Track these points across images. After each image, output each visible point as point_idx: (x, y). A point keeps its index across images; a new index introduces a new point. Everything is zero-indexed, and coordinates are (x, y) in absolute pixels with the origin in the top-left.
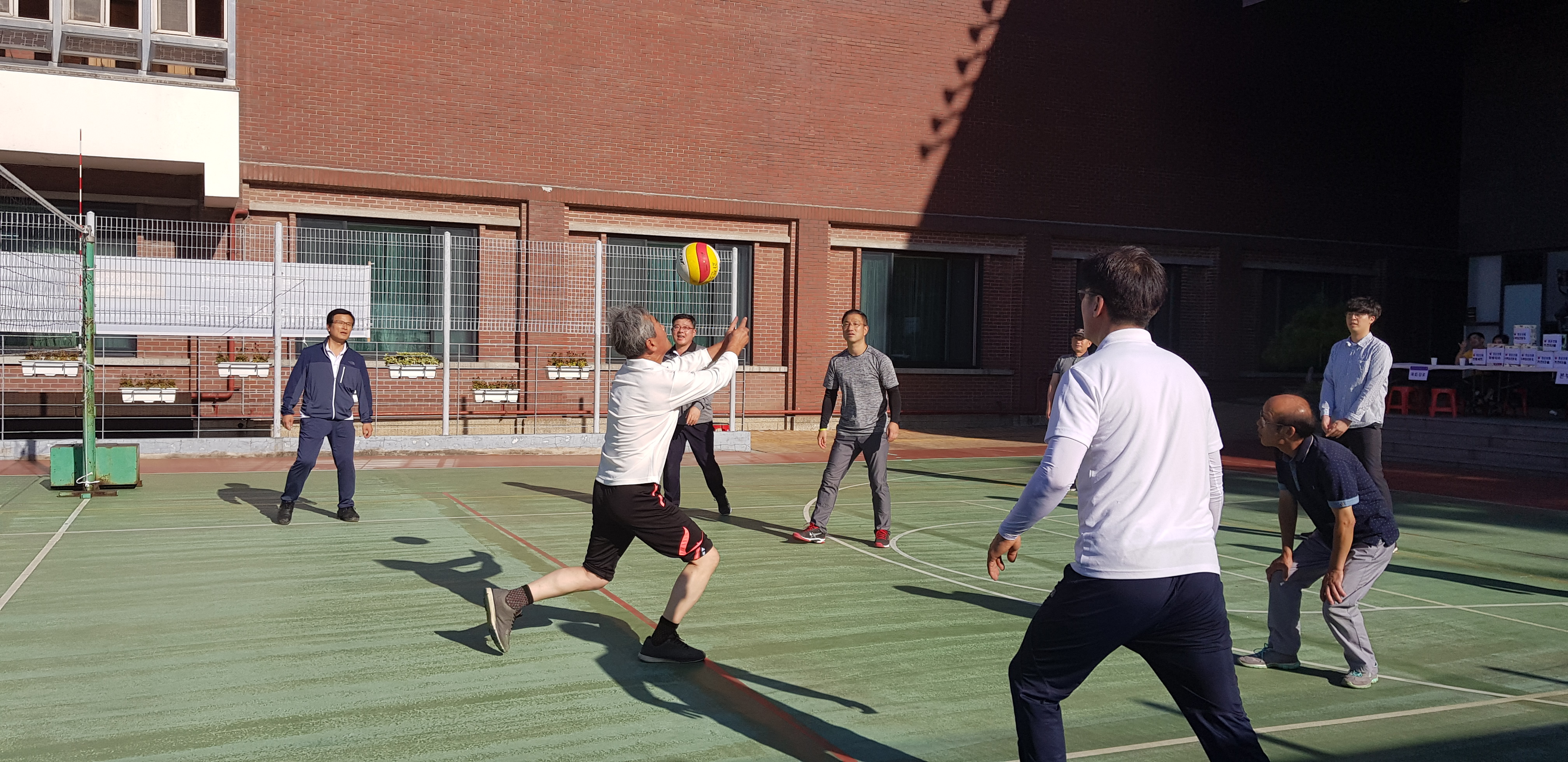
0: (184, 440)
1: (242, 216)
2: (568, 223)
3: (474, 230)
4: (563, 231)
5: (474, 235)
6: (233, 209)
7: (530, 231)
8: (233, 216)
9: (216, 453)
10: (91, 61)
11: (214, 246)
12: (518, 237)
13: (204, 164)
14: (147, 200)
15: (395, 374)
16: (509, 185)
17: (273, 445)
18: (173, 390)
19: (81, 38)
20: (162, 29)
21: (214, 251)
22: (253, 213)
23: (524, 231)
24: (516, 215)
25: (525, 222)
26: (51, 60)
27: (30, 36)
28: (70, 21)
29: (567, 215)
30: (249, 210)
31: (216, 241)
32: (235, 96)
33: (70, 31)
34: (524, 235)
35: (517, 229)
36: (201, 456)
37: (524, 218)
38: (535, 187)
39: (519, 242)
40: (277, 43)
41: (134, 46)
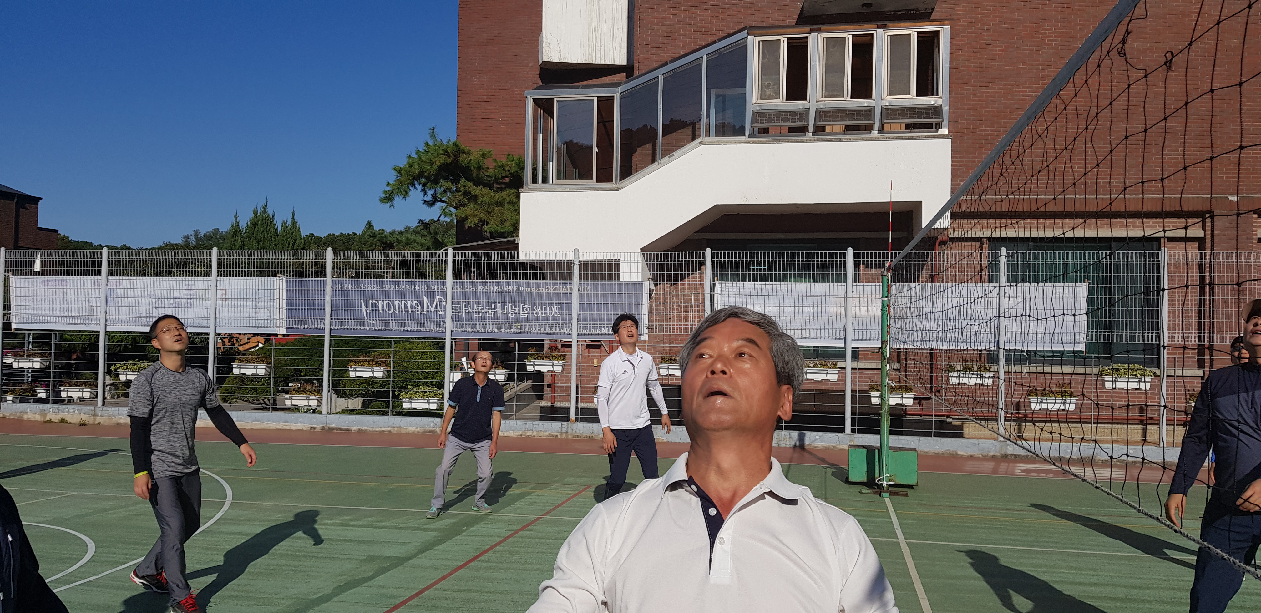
0: (922, 438)
1: (943, 243)
2: (1256, 231)
3: (1155, 243)
4: (1252, 239)
5: (1155, 248)
6: (936, 239)
7: (1216, 240)
8: (937, 244)
9: (948, 452)
10: (828, 129)
11: (919, 271)
12: (1202, 247)
13: (921, 202)
14: (868, 235)
15: (1109, 385)
16: (1193, 198)
17: (998, 447)
18: (911, 395)
19: (829, 111)
20: (890, 95)
21: (919, 275)
22: (953, 240)
23: (1208, 241)
24: (1199, 226)
25: (1209, 232)
26: (808, 131)
27: (794, 114)
28: (822, 99)
29: (1256, 222)
30: (950, 238)
31: (921, 267)
32: (949, 141)
33: (822, 107)
34: (1208, 245)
35: (1201, 241)
36: (936, 453)
37: (1208, 228)
38: (1221, 197)
39: (1201, 254)
40: (975, 94)
41: (868, 112)
